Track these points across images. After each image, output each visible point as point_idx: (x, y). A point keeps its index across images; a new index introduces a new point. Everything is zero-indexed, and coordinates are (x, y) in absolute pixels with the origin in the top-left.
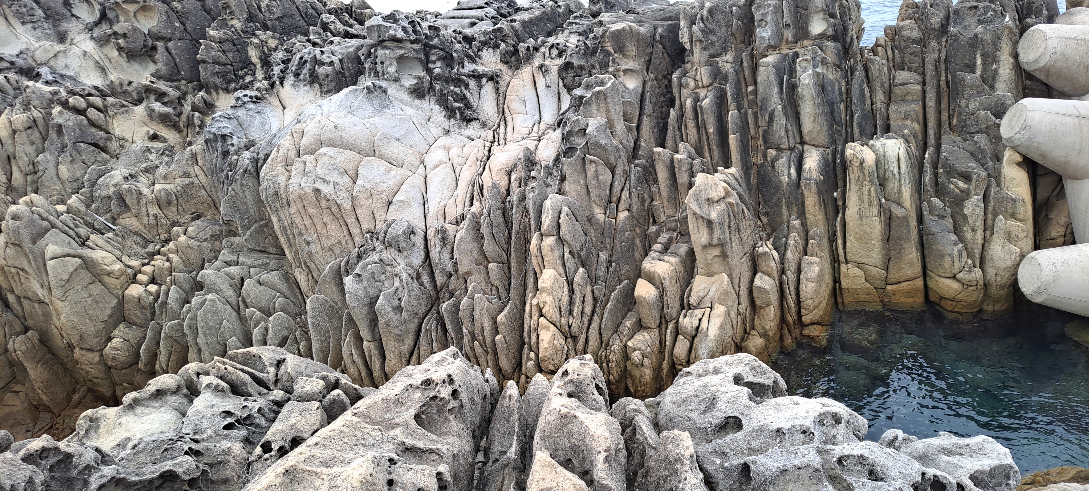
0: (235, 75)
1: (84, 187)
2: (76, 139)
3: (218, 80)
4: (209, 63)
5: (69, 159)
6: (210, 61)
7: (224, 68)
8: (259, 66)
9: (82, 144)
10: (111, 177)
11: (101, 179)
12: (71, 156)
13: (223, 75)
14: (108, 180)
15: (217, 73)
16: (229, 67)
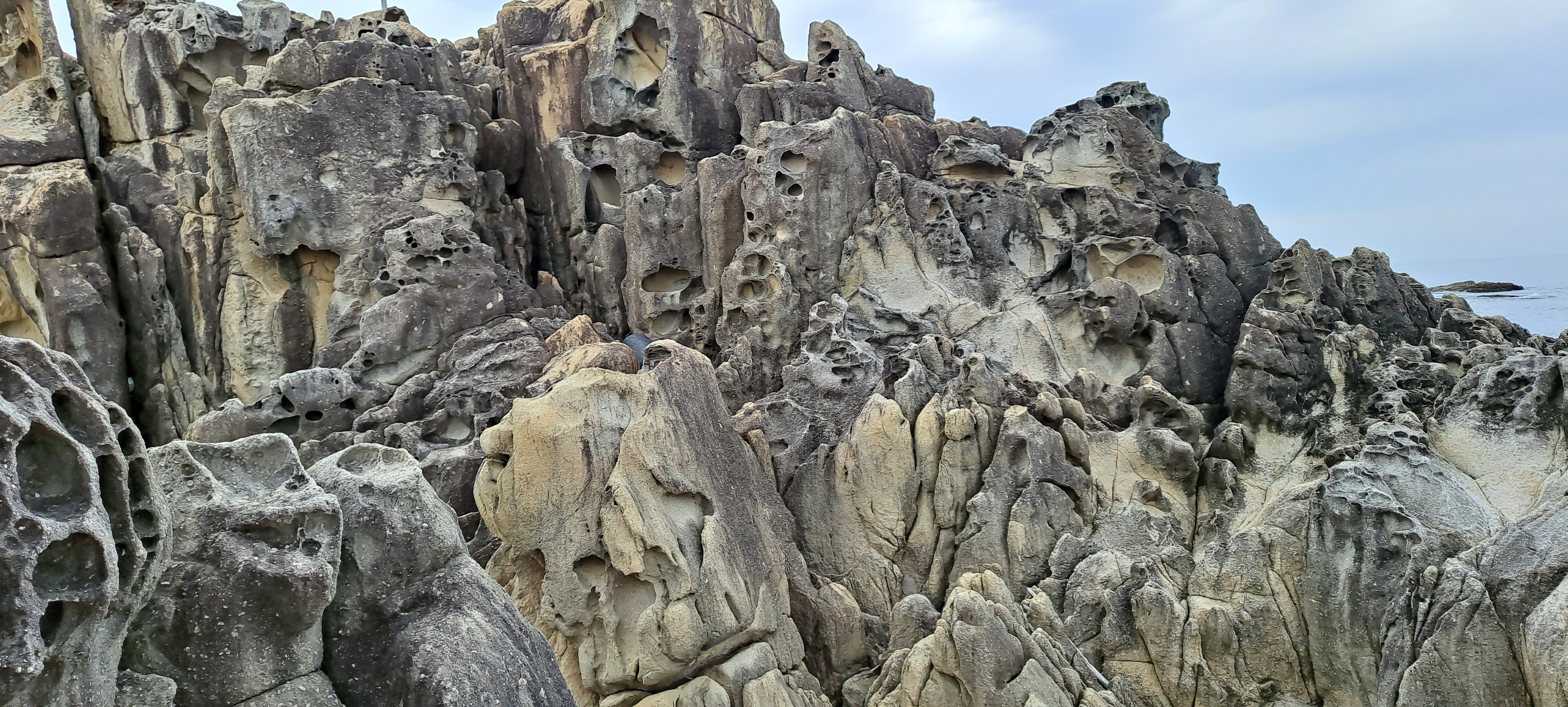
0: (1299, 398)
1: (1048, 573)
2: (1046, 473)
3: (1269, 404)
4: (1259, 368)
5: (1030, 510)
6: (1260, 363)
7: (1282, 382)
8: (1340, 388)
9: (1051, 486)
10: (1099, 563)
11: (1082, 564)
12: (1034, 506)
13: (1276, 394)
14: (1094, 569)
15: (1270, 388)
16: (1291, 380)
